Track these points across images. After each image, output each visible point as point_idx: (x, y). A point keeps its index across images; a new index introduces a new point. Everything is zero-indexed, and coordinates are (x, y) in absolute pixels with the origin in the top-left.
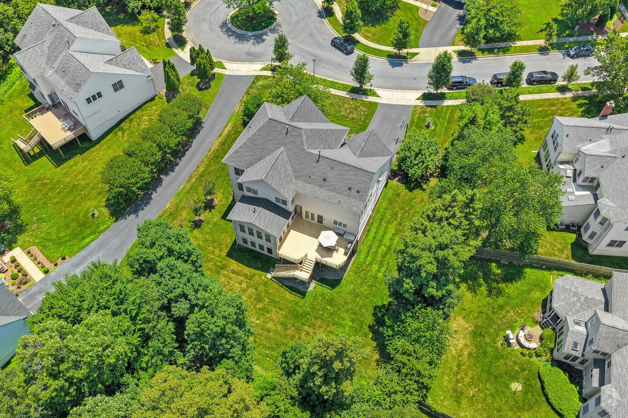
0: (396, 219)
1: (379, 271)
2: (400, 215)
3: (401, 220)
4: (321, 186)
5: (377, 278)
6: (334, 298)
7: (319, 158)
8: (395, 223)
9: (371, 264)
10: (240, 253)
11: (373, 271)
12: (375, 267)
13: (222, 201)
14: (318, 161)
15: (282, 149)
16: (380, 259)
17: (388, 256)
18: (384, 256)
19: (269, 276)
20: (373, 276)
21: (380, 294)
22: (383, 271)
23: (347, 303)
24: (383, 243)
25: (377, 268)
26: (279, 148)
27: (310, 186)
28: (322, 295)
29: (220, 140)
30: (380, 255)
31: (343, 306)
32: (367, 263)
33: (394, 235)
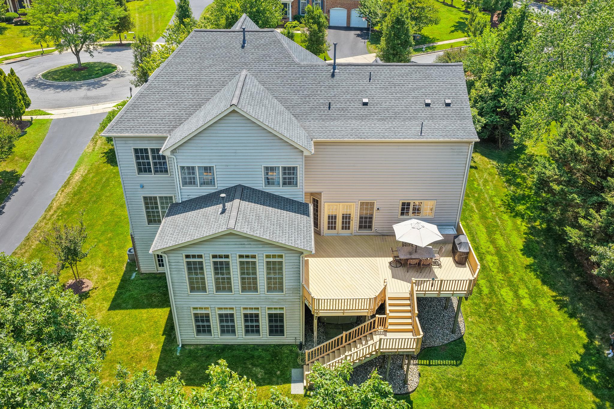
0: (472, 211)
1: (517, 296)
2: (472, 204)
3: (480, 210)
4: (362, 118)
5: (525, 310)
6: (479, 381)
7: (334, 69)
8: (476, 217)
9: (492, 291)
10: (194, 364)
11: (510, 301)
12: (506, 293)
13: (106, 279)
14: (333, 75)
15: (244, 72)
16: (500, 276)
17: (511, 268)
18: (504, 270)
19: (297, 389)
20: (518, 310)
21: (561, 338)
22: (527, 296)
23: (515, 381)
24: (484, 251)
25: (511, 294)
26: (234, 75)
27: (336, 123)
28: (450, 384)
29: (68, 190)
30: (495, 270)
31: (514, 392)
32: (486, 291)
33: (490, 233)
